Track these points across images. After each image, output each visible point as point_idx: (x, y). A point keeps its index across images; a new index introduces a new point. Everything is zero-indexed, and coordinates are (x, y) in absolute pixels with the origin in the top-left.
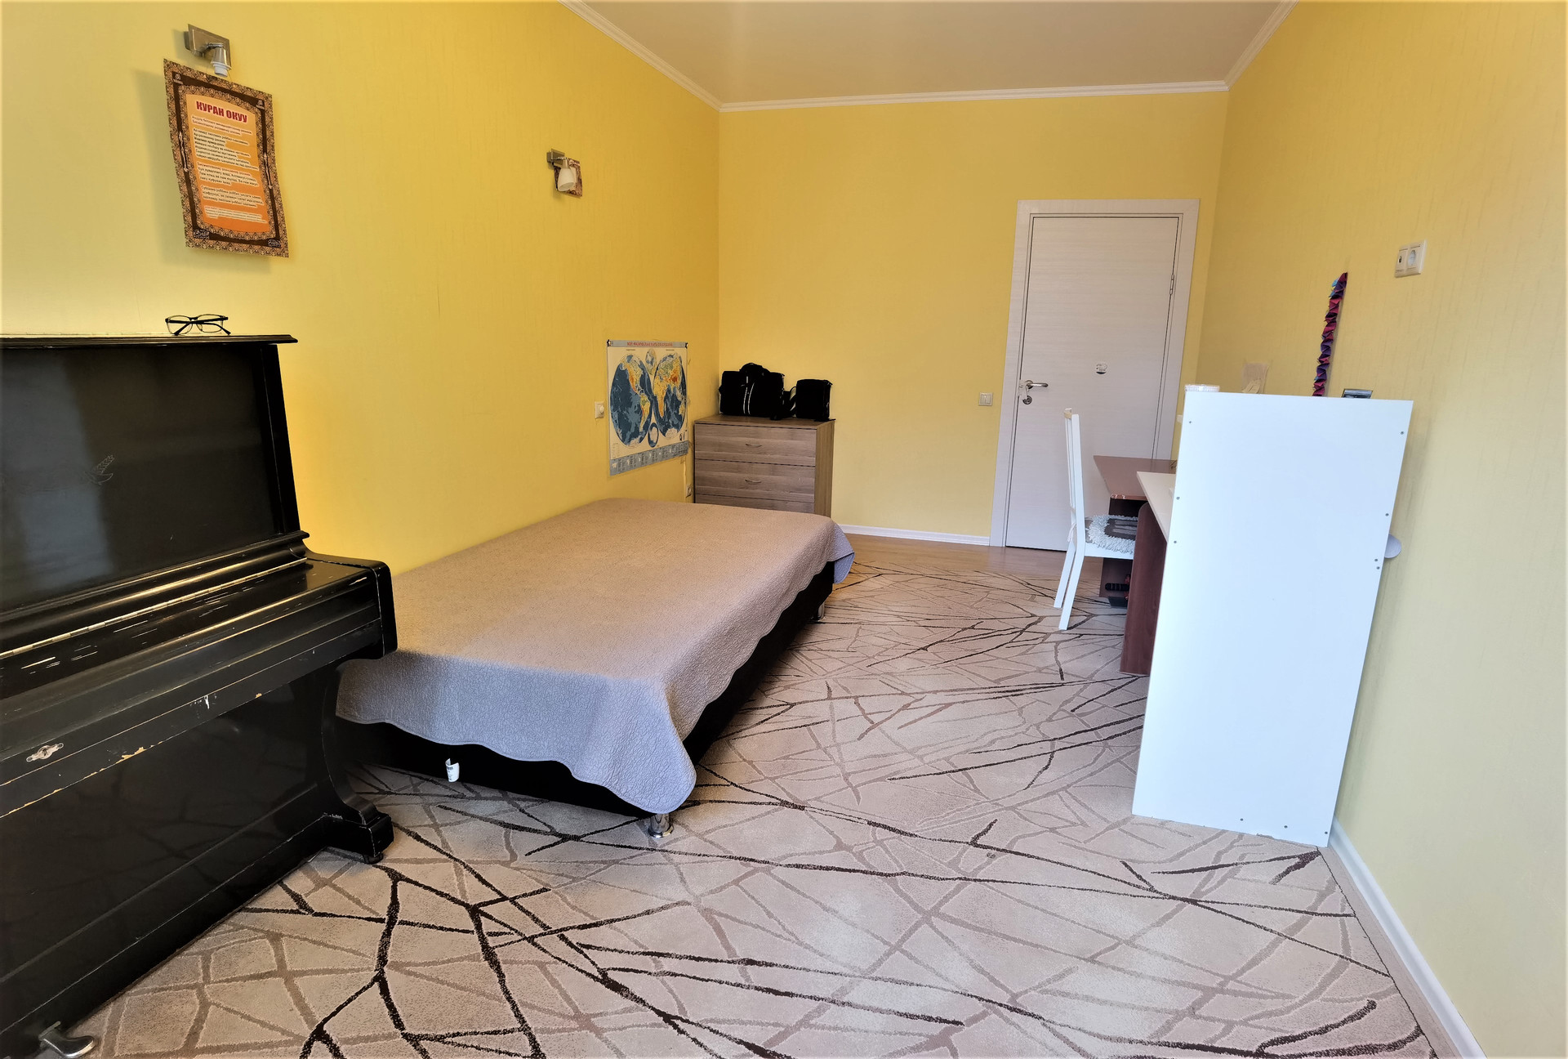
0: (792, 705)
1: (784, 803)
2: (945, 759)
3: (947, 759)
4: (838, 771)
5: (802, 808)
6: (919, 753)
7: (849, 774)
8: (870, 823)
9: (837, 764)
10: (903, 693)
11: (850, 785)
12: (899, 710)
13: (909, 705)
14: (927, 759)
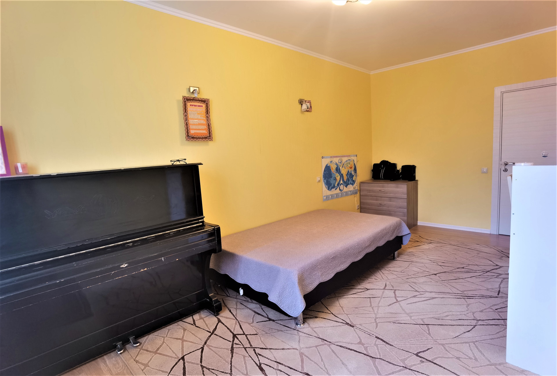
0: (368, 289)
1: (347, 324)
2: (421, 319)
3: (422, 319)
4: (374, 316)
5: (353, 327)
6: (411, 315)
7: (377, 318)
8: (376, 337)
9: (375, 314)
10: (416, 291)
11: (376, 322)
12: (411, 297)
13: (417, 296)
14: (413, 318)
